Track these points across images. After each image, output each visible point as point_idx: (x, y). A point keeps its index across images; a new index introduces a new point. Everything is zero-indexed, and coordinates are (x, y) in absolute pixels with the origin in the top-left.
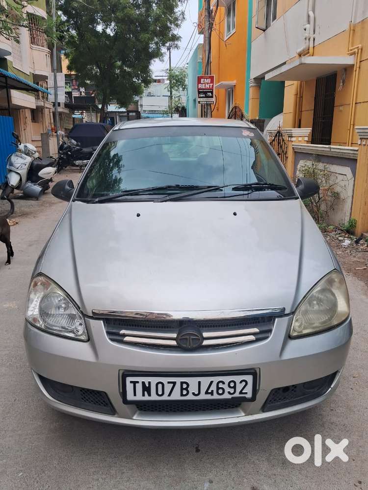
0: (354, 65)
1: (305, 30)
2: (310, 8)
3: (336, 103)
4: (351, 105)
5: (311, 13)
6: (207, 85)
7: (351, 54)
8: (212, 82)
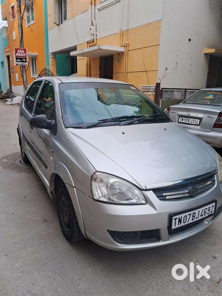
0: (124, 52)
1: (91, 29)
2: (93, 18)
3: (114, 71)
4: (124, 73)
5: (93, 20)
6: (22, 54)
7: (122, 46)
8: (25, 52)
